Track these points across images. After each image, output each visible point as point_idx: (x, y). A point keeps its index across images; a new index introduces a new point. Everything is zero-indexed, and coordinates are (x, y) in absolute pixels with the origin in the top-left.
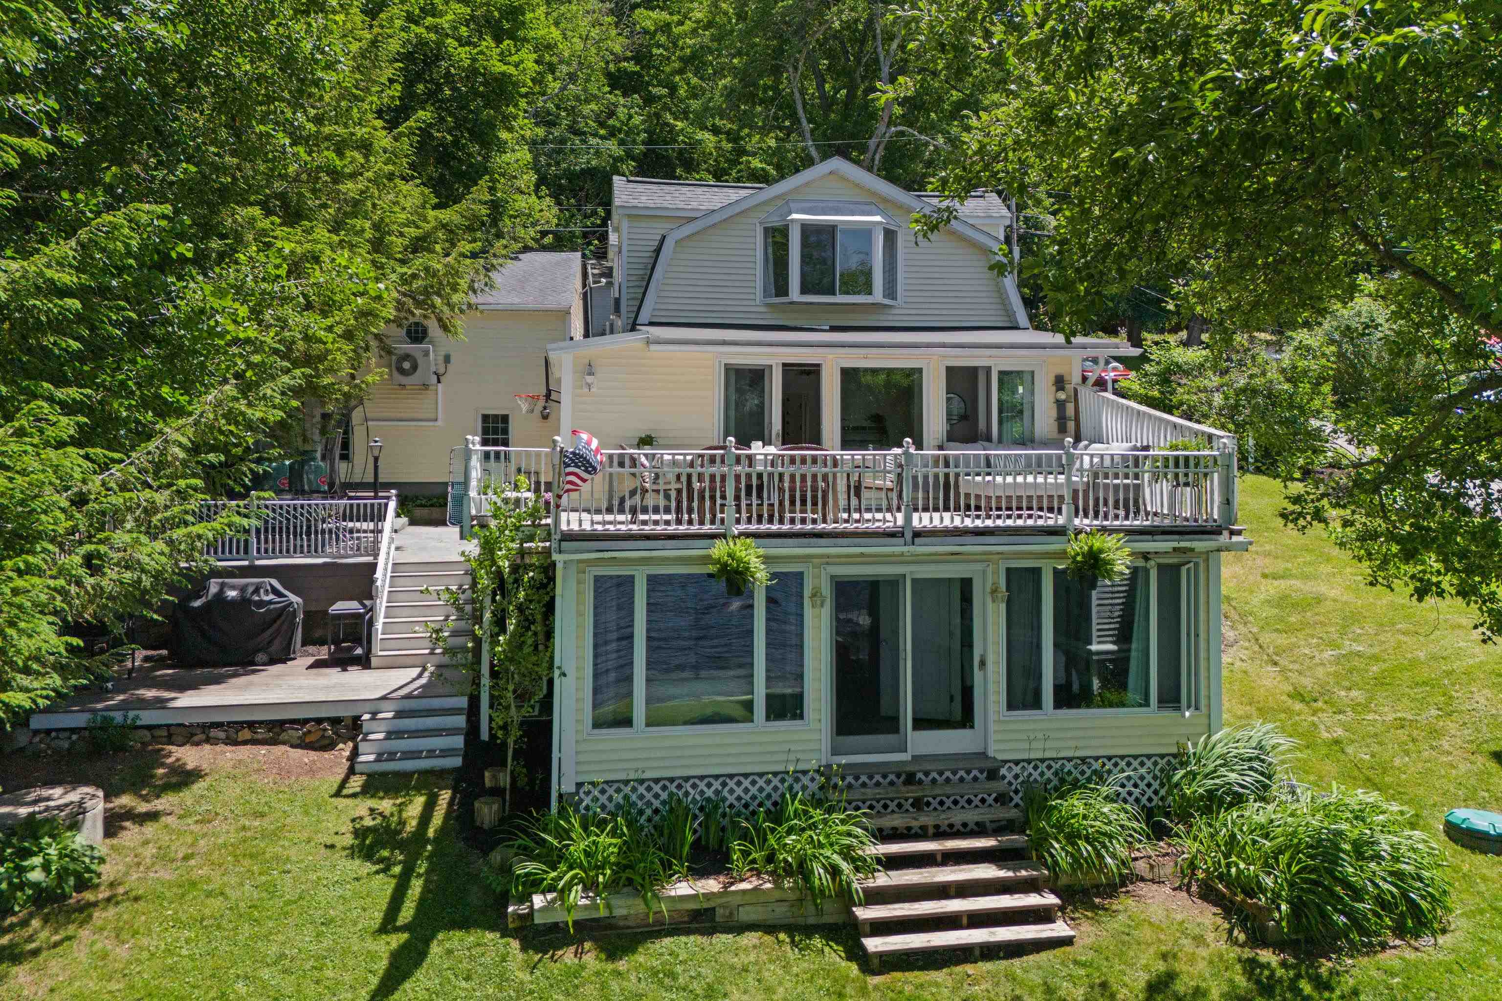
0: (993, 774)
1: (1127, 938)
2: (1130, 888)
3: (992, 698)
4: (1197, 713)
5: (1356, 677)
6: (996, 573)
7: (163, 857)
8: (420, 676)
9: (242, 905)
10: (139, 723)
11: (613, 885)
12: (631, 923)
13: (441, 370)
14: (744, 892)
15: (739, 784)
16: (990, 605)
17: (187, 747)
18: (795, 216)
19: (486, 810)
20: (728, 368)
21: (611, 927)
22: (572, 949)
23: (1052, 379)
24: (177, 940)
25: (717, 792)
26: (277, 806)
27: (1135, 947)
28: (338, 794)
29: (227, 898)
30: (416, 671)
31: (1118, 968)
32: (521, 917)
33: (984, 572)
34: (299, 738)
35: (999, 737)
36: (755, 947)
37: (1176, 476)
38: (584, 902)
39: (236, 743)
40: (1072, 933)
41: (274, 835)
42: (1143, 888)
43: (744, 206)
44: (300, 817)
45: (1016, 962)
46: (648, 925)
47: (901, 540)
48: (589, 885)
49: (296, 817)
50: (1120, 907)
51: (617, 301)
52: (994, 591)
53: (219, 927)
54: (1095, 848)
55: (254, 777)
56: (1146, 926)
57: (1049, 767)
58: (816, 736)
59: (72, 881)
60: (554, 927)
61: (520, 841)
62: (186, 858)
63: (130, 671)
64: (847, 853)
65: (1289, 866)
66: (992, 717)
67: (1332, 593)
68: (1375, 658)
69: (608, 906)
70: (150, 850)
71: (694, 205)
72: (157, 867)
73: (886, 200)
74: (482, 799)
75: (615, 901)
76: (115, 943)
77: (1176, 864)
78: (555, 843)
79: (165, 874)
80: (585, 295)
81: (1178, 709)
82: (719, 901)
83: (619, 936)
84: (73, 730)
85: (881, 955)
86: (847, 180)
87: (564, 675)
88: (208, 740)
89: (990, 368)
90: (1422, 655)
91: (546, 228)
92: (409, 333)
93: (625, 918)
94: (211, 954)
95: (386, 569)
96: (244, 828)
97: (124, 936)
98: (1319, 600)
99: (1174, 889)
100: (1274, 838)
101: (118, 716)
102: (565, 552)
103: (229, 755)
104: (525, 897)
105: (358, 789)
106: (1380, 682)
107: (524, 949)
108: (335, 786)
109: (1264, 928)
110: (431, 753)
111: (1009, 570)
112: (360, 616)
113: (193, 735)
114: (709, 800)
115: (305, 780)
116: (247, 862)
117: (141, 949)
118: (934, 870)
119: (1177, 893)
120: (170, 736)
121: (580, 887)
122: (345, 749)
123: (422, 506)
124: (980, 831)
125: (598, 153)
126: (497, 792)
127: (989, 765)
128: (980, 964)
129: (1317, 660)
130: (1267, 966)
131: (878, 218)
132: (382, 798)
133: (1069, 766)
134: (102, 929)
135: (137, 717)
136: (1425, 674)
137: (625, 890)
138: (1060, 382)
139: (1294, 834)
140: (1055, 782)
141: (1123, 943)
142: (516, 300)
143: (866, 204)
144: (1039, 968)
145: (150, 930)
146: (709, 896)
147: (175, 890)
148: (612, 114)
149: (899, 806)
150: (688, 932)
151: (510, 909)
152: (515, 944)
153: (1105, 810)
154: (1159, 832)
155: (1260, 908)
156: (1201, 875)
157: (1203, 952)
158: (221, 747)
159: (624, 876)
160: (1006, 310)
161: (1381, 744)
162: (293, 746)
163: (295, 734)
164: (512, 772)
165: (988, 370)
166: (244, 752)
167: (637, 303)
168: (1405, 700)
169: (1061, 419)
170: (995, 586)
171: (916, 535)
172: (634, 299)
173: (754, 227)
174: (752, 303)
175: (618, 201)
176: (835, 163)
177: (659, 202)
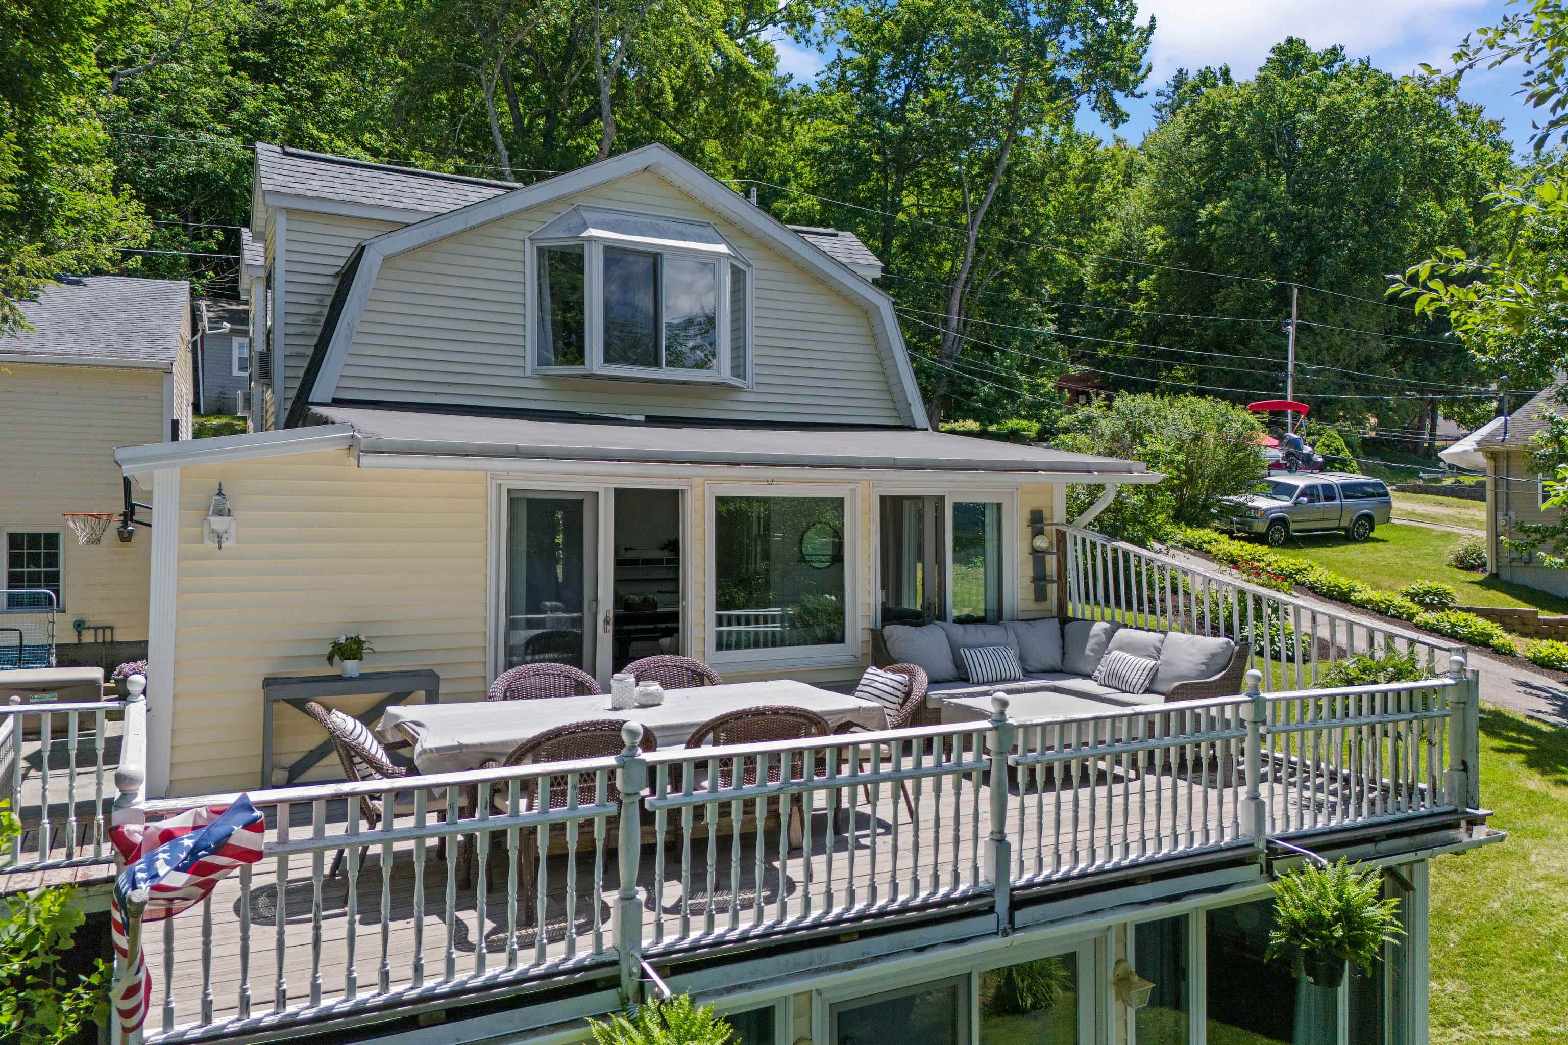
6: (1122, 939)
18: (593, 232)
20: (514, 498)
23: (1027, 516)
33: (1100, 940)
43: (477, 218)
47: (991, 919)
51: (265, 359)
52: (1121, 979)
71: (409, 203)
73: (729, 222)
80: (194, 344)
86: (670, 184)
89: (942, 499)
91: (131, 245)
111: (1139, 930)
125: (214, 155)
131: (722, 248)
138: (1037, 521)
142: (73, 348)
143: (700, 225)
148: (235, 104)
160: (894, 401)
165: (940, 500)
167: (305, 363)
169: (1040, 579)
170: (1122, 966)
171: (1016, 905)
172: (298, 355)
173: (519, 246)
174: (519, 372)
175: (266, 185)
176: (654, 154)
177: (344, 192)
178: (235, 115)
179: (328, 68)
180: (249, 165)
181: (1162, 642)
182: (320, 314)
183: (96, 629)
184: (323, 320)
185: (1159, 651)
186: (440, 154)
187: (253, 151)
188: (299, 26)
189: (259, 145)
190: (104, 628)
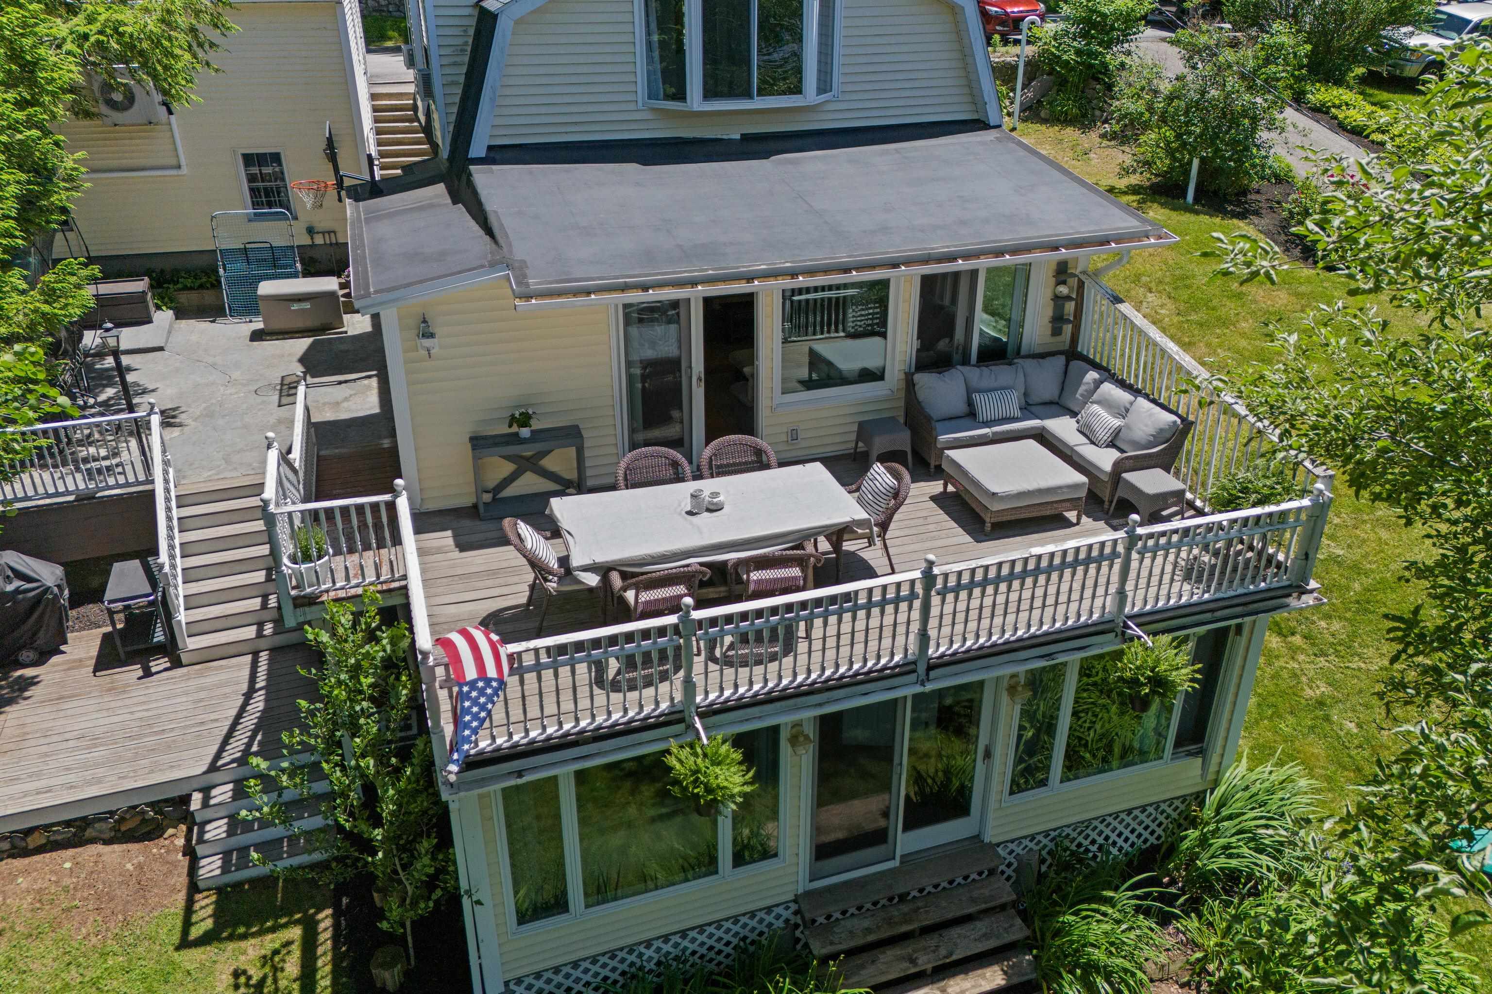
3: (994, 788)
16: (1005, 698)
19: (387, 975)
23: (1054, 268)
28: (184, 940)
34: (112, 828)
35: (998, 822)
39: (27, 852)
47: (913, 677)
66: (993, 805)
87: (479, 902)
99: (1182, 986)
103: (22, 878)
105: (210, 924)
108: (178, 924)
119: (1185, 990)
122: (176, 836)
123: (185, 288)
138: (1062, 272)
160: (972, 95)
162: (107, 841)
163: (105, 826)
165: (974, 273)
166: (42, 868)
169: (1058, 320)
170: (1014, 680)
171: (930, 668)
172: (454, 83)
174: (632, 106)
181: (1131, 404)
182: (466, 43)
183: (323, 233)
184: (469, 49)
185: (1127, 410)
190: (329, 232)
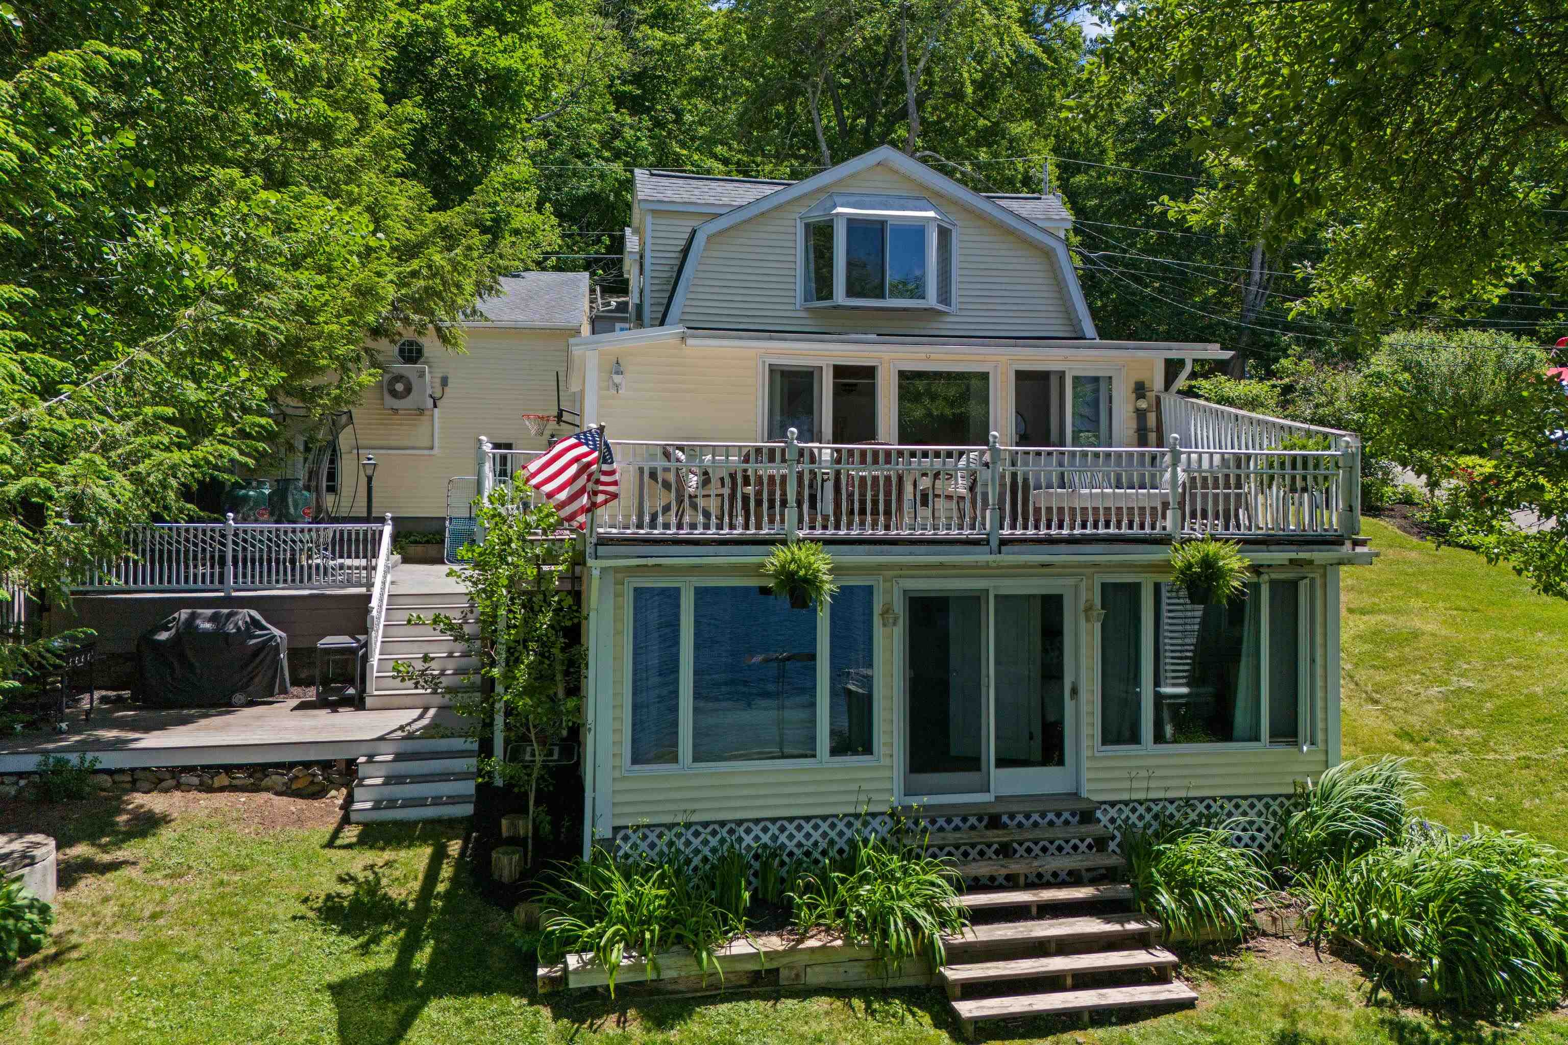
0: (1087, 817)
1: (1256, 999)
2: (1251, 944)
3: (1085, 731)
4: (1314, 748)
5: (1468, 715)
6: (1090, 589)
7: (126, 916)
8: (421, 717)
9: (220, 969)
10: (98, 766)
11: (663, 943)
12: (681, 987)
13: (438, 394)
14: (812, 950)
15: (799, 828)
16: (1084, 625)
17: (154, 794)
18: (840, 210)
19: (505, 860)
20: (773, 369)
21: (659, 992)
22: (614, 1017)
24: (144, 1009)
25: (774, 838)
26: (261, 858)
27: (1267, 1009)
28: (330, 844)
29: (203, 962)
30: (417, 713)
31: (1251, 1033)
32: (552, 980)
33: (1077, 587)
34: (285, 784)
35: (1092, 775)
36: (827, 1013)
37: (1293, 478)
38: (625, 962)
39: (210, 790)
40: (1193, 994)
41: (257, 891)
42: (1265, 943)
43: (765, 206)
44: (287, 871)
45: (1132, 1027)
46: (702, 990)
47: (987, 548)
48: (632, 943)
49: (283, 872)
50: (1242, 965)
51: (639, 308)
52: (1088, 609)
53: (193, 995)
54: (1212, 898)
55: (233, 827)
56: (1276, 986)
57: (1149, 810)
58: (887, 774)
59: (16, 944)
60: (592, 992)
61: (550, 895)
62: (154, 916)
63: (88, 713)
64: (930, 906)
65: (1442, 914)
66: (1085, 753)
67: (1429, 628)
68: (1489, 695)
69: (656, 968)
70: (111, 909)
71: (726, 200)
72: (119, 928)
73: (939, 195)
74: (501, 850)
75: (663, 961)
76: (68, 1014)
77: (1302, 917)
78: (592, 894)
79: (130, 937)
81: (1296, 744)
82: (785, 961)
83: (668, 1002)
84: (20, 775)
85: (976, 1021)
86: (896, 172)
88: (178, 787)
89: (1063, 373)
90: (1538, 690)
91: (549, 249)
92: (401, 351)
93: (675, 981)
94: (183, 1026)
95: (381, 600)
96: (222, 883)
97: (78, 1006)
98: (1416, 635)
99: (1301, 945)
100: (1420, 884)
101: (74, 759)
102: (602, 557)
103: (205, 803)
104: (560, 958)
105: (354, 840)
106: (1497, 719)
107: (556, 1018)
108: (328, 836)
109: (1415, 986)
110: (437, 801)
111: (1104, 586)
112: (352, 651)
113: (161, 780)
114: (765, 846)
115: (293, 831)
116: (225, 921)
117: (99, 1021)
118: (1030, 924)
119: (1304, 948)
120: (134, 781)
121: (622, 945)
122: (338, 796)
123: (416, 542)
124: (1074, 879)
125: (602, 176)
126: (515, 841)
127: (1083, 806)
128: (1090, 1031)
129: (1422, 697)
130: (1418, 1029)
131: (931, 214)
132: (383, 849)
133: (1171, 809)
134: (51, 999)
135: (96, 759)
136: (1545, 710)
137: (675, 948)
138: (1140, 390)
139: (1445, 879)
140: (1155, 825)
141: (1253, 1006)
142: (521, 317)
143: (917, 198)
144: (1160, 1034)
145: (109, 998)
146: (771, 955)
147: (140, 953)
148: (617, 135)
149: (982, 853)
150: (747, 997)
151: (541, 972)
152: (546, 1012)
153: (1223, 855)
154: (1282, 881)
155: (1408, 963)
156: (1332, 929)
157: (1346, 1014)
158: (191, 795)
159: (674, 931)
160: (1071, 319)
161: (1505, 785)
162: (277, 794)
163: (277, 780)
164: (534, 820)
165: (1062, 375)
166: (221, 800)
167: (662, 309)
168: (1527, 738)
169: (1142, 430)
170: (1089, 603)
171: (1003, 543)
172: (658, 304)
173: (792, 223)
174: (791, 307)
175: (641, 196)
176: (883, 152)
177: (686, 197)
178: (617, 143)
179: (686, 95)
180: (628, 184)
182: (671, 277)
184: (673, 281)
186: (779, 157)
187: (632, 172)
188: (664, 62)
189: (637, 171)
